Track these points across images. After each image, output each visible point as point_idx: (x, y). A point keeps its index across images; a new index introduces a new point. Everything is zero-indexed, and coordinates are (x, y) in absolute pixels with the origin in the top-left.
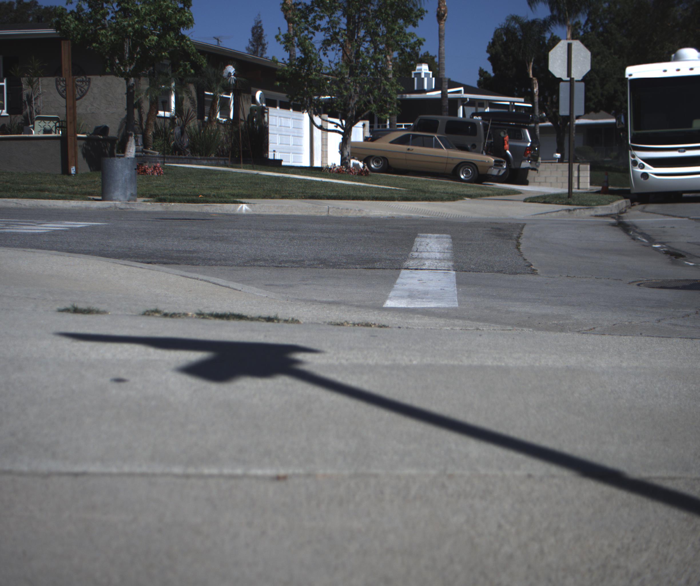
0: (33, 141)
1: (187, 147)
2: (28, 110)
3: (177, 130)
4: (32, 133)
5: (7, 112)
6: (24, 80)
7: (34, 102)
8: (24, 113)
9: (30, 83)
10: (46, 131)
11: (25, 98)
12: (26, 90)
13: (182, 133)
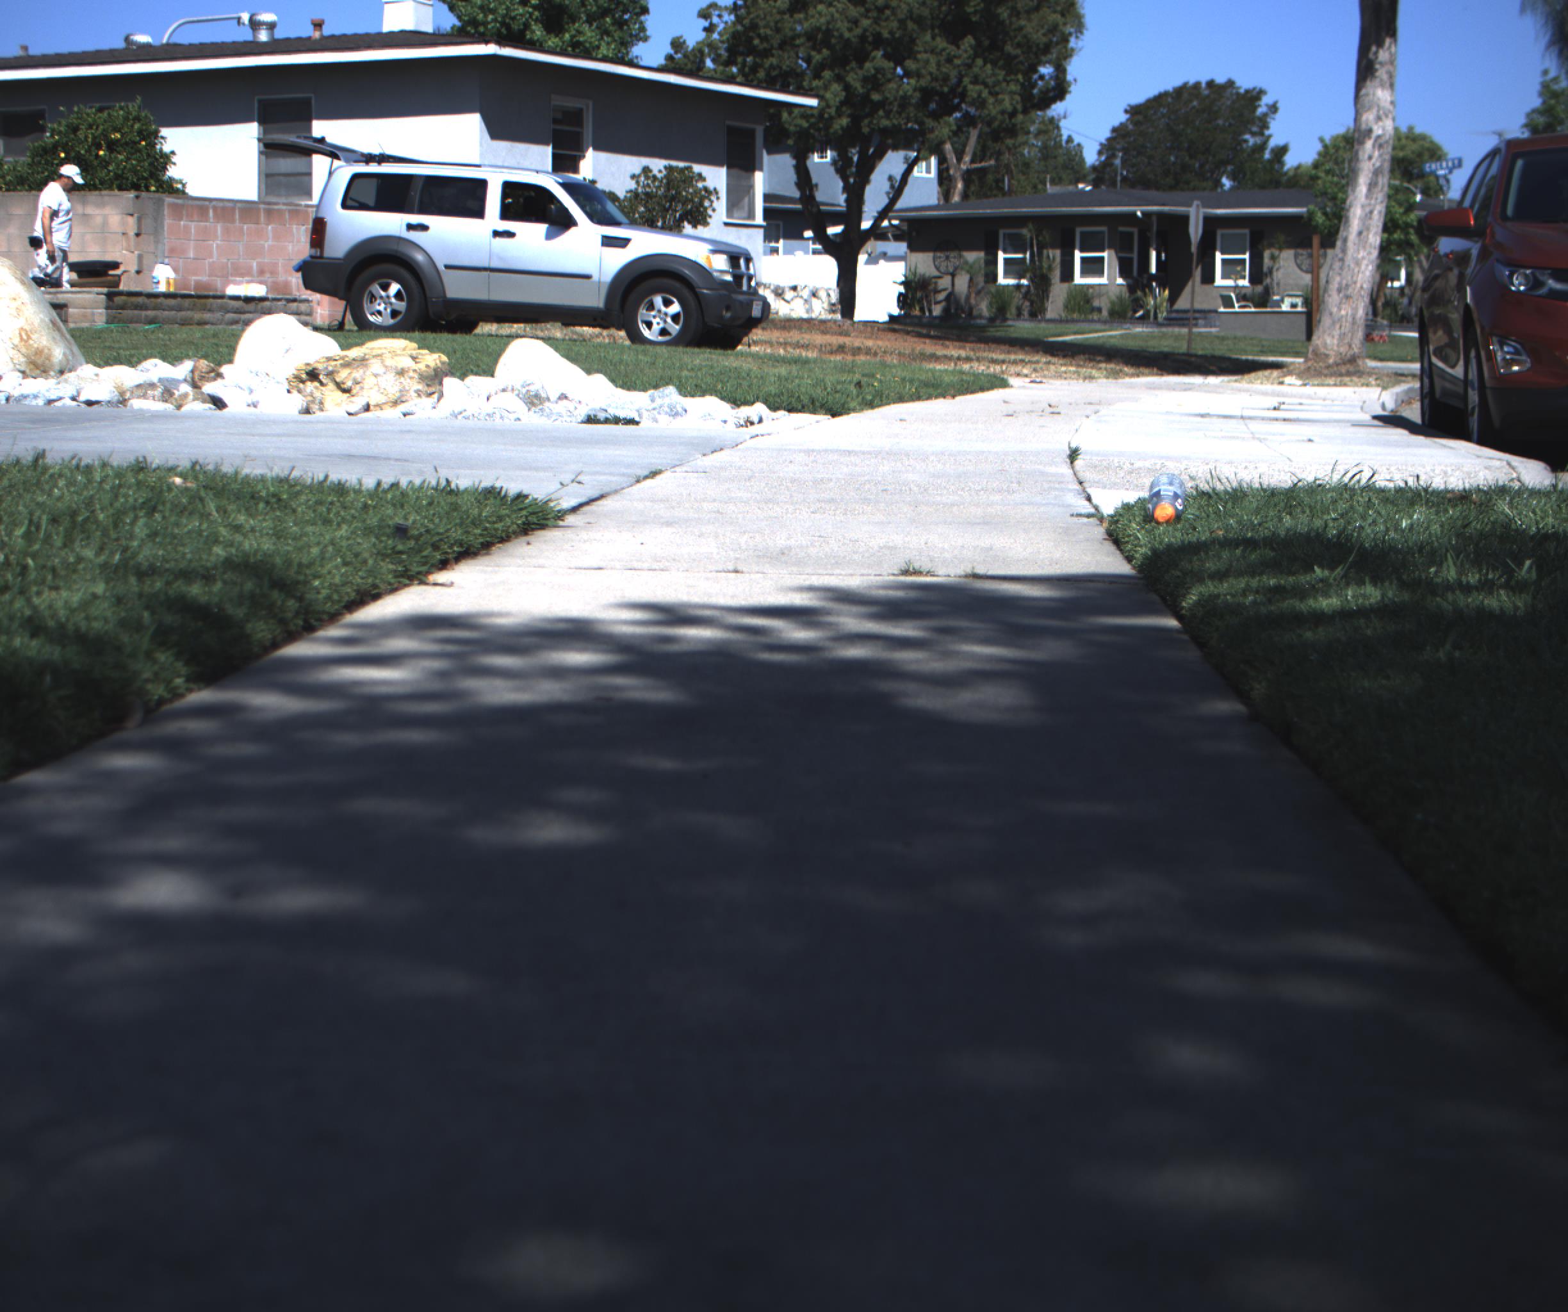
0: (1284, 315)
1: (1416, 315)
2: (1268, 281)
3: (1405, 301)
4: (1280, 307)
5: (1251, 281)
6: (1267, 254)
7: (1275, 274)
8: (1265, 283)
9: (1273, 258)
10: (1294, 306)
11: (1265, 269)
12: (1267, 261)
13: (1410, 303)
